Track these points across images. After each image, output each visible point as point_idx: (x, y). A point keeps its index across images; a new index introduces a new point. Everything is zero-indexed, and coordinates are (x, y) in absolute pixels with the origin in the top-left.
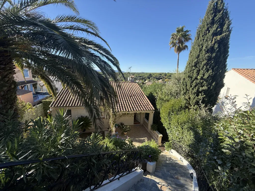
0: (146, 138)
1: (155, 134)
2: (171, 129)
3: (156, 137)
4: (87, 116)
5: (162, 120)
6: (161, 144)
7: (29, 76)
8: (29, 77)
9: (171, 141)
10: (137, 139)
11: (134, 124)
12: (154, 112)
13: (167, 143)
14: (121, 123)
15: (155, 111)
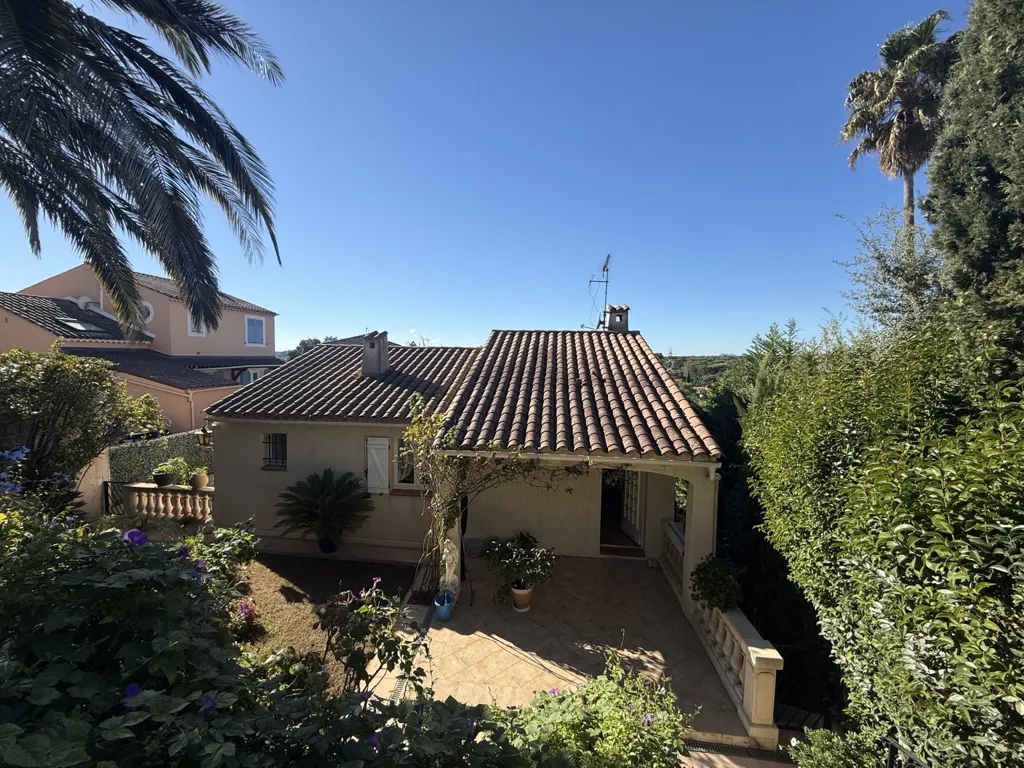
0: (658, 655)
1: (728, 638)
2: (855, 606)
3: (735, 666)
4: (350, 474)
5: (778, 529)
6: (776, 732)
7: (264, 342)
8: (264, 346)
9: (870, 735)
10: (588, 648)
11: (601, 552)
12: (713, 467)
13: (817, 735)
14: (522, 534)
15: (720, 465)
